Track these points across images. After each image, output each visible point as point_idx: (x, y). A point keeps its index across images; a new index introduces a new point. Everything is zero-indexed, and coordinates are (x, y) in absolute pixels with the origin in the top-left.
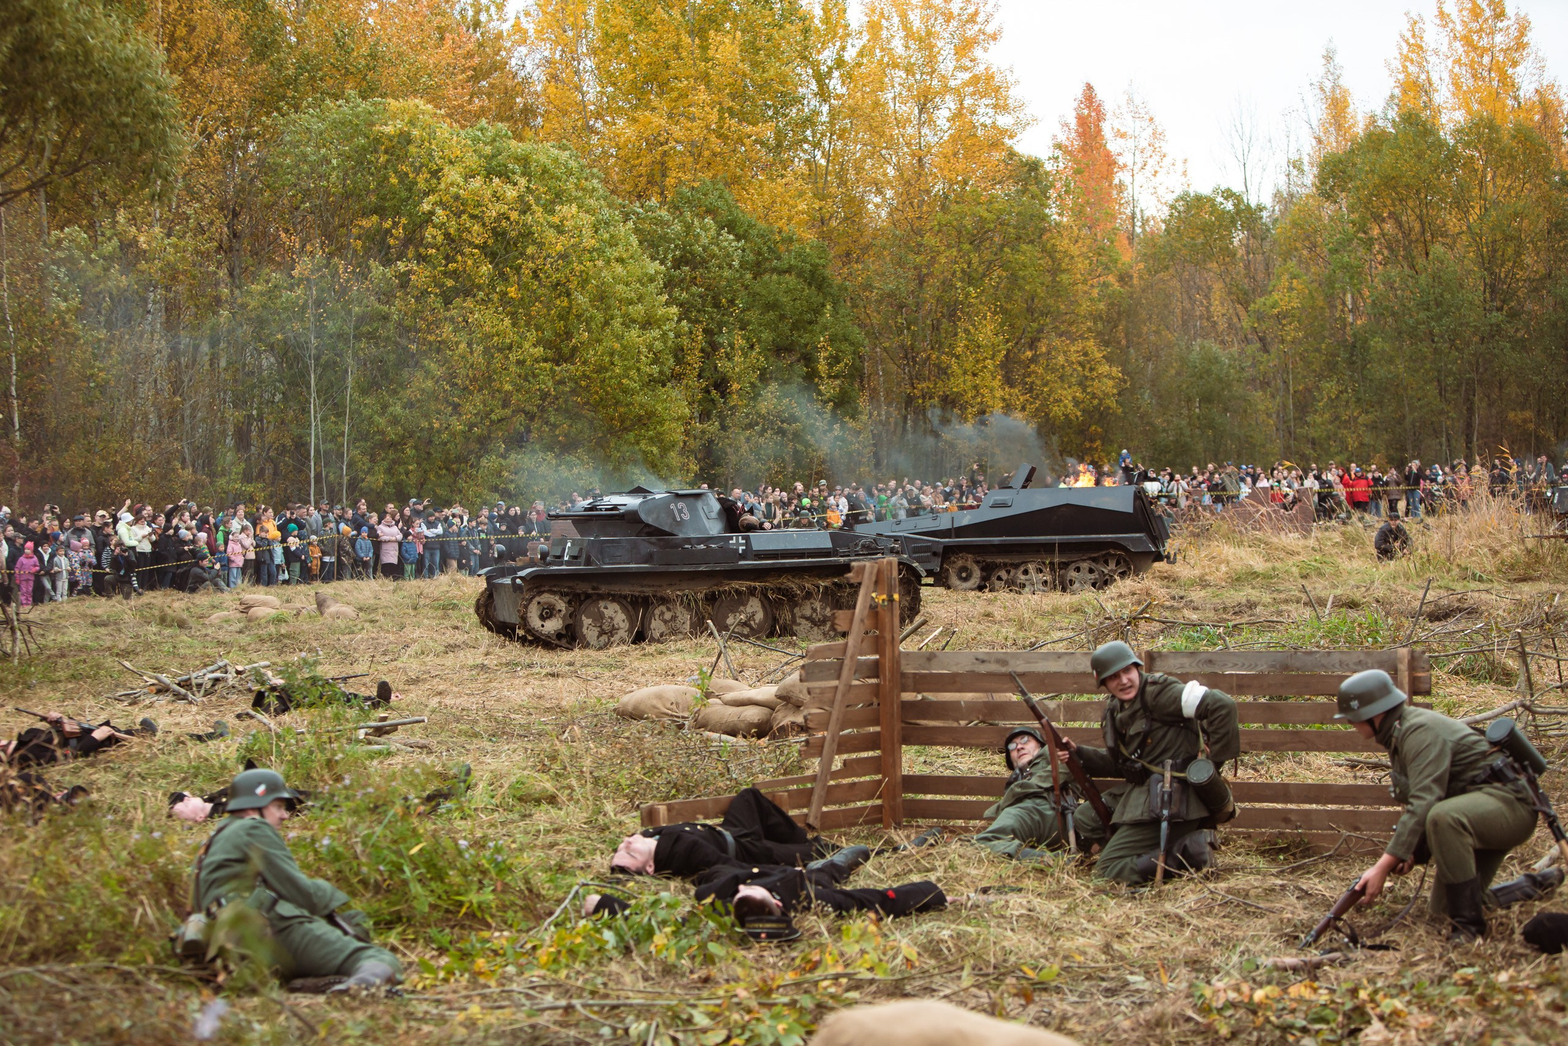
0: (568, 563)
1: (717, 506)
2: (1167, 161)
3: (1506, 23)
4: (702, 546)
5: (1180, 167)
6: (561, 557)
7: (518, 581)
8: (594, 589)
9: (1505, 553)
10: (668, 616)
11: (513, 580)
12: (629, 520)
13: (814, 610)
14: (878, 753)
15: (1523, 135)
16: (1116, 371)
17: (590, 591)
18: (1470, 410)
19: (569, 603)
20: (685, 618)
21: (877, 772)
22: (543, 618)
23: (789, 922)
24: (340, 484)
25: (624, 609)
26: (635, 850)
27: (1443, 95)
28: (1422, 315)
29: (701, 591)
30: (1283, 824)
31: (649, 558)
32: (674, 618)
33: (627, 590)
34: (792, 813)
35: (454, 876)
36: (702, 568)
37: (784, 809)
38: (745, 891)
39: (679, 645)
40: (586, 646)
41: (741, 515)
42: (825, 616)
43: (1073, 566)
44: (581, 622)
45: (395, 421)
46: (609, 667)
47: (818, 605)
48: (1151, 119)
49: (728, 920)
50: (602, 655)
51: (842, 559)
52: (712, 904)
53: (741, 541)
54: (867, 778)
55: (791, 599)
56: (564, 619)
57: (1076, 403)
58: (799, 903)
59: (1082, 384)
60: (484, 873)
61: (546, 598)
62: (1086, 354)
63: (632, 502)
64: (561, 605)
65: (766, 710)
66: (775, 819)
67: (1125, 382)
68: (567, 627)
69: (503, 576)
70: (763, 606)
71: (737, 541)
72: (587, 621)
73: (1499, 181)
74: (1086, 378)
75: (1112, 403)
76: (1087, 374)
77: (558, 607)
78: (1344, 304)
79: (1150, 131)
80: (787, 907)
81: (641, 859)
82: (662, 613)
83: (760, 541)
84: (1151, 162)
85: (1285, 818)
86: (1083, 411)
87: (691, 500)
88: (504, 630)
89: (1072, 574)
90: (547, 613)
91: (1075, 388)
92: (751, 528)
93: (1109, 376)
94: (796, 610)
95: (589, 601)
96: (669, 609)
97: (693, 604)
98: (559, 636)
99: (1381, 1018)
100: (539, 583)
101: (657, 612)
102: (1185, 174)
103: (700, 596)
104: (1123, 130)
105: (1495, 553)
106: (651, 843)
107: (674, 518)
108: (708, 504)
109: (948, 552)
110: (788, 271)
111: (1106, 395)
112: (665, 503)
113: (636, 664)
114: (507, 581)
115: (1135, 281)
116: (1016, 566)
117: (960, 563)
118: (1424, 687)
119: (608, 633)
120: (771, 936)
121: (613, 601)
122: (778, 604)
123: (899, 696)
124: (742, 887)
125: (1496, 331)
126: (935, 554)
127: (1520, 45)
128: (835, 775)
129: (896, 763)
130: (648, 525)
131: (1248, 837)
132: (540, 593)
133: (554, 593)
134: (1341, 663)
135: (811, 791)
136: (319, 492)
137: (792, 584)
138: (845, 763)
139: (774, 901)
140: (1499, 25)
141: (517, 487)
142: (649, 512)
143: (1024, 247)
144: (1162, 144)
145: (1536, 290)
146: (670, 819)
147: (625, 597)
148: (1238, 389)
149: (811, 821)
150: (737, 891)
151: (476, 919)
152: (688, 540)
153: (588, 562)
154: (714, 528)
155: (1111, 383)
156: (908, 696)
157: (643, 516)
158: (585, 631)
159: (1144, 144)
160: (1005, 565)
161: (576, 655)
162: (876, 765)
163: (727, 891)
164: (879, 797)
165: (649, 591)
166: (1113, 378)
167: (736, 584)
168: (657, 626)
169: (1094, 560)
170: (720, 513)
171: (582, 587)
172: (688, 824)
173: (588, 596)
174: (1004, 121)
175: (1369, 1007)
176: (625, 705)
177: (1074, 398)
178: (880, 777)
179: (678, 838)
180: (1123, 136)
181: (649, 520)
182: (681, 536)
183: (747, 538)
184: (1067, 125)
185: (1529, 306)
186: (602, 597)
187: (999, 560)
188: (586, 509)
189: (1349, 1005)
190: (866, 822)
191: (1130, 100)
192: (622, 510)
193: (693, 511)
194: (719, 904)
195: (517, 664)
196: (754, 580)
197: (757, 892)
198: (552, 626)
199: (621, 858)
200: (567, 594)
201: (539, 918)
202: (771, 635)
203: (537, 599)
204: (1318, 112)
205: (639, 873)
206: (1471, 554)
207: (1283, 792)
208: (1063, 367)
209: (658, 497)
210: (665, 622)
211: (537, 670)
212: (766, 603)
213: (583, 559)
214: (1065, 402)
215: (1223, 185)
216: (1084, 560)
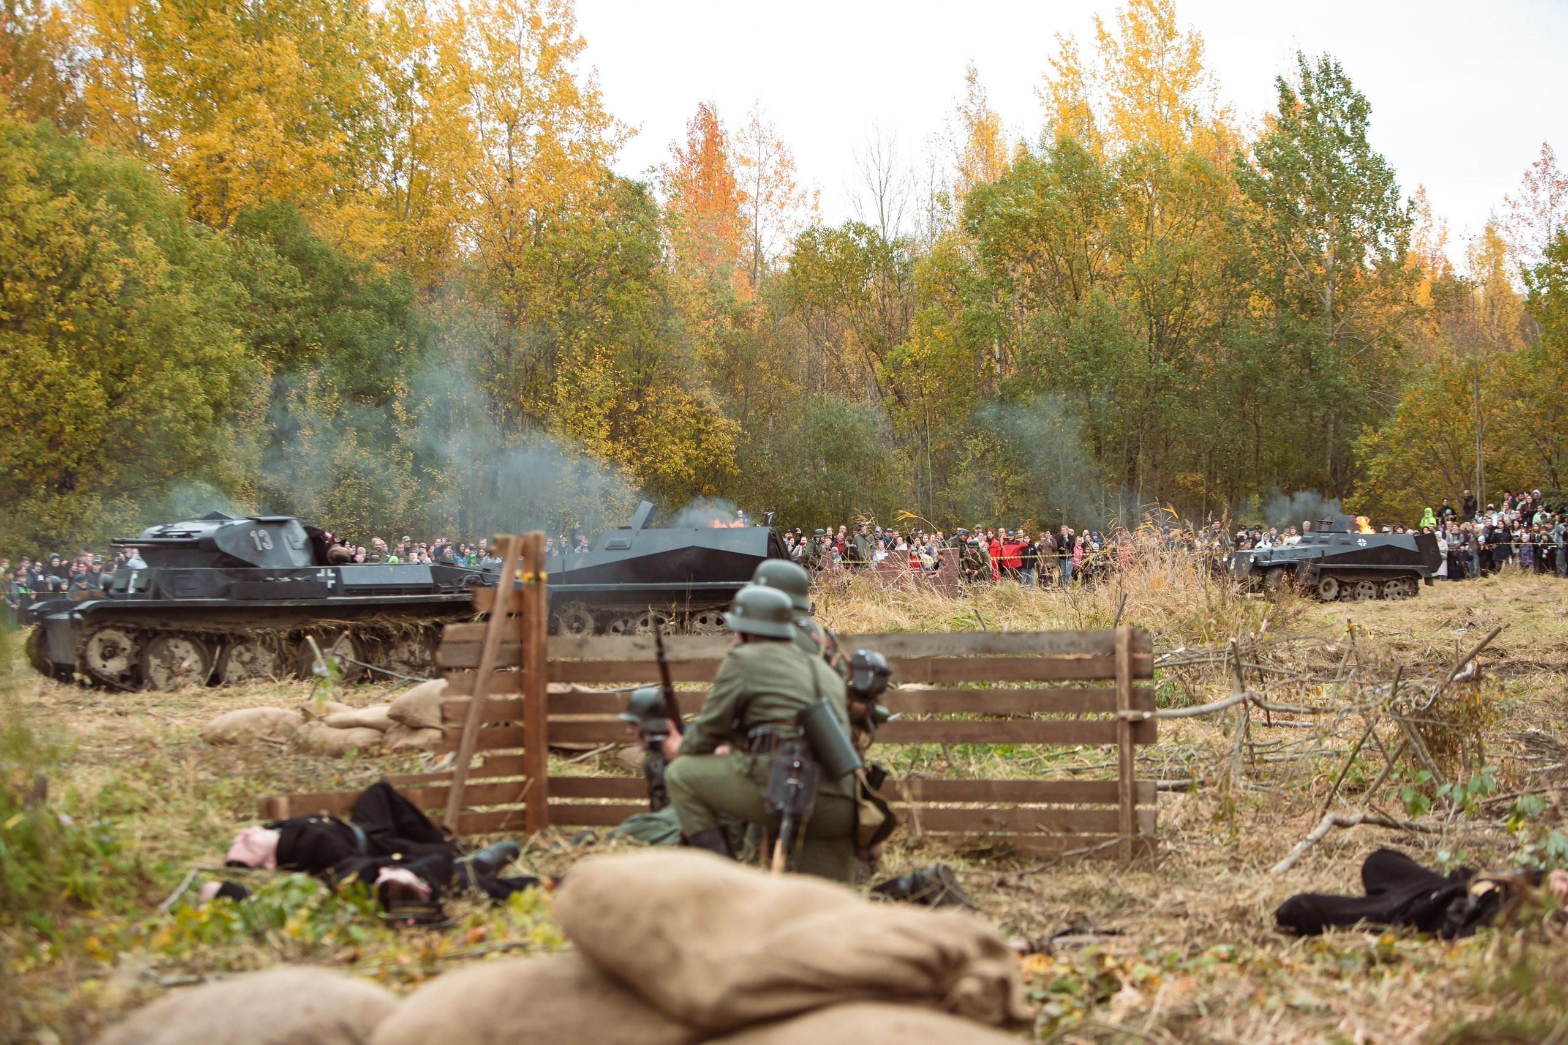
0: (133, 596)
1: (302, 536)
2: (796, 192)
3: (1176, 42)
4: (287, 579)
5: (810, 200)
6: (125, 590)
7: (77, 616)
8: (163, 625)
9: (1180, 613)
10: (247, 657)
11: (71, 614)
12: (205, 548)
13: (412, 653)
14: (520, 751)
15: (1194, 166)
16: (735, 425)
17: (159, 628)
18: (1132, 471)
19: (135, 640)
20: (266, 659)
21: (521, 773)
22: (105, 657)
23: (439, 908)
25: (198, 649)
26: (253, 843)
27: (1102, 123)
28: (1079, 365)
29: (285, 629)
30: (984, 827)
31: (226, 592)
32: (253, 660)
33: (200, 627)
34: (427, 813)
35: (54, 854)
36: (286, 604)
37: (420, 805)
38: (386, 874)
39: (261, 687)
40: (154, 688)
41: (330, 545)
42: (424, 660)
43: (699, 616)
44: (148, 663)
46: (184, 706)
47: (416, 647)
48: (779, 145)
49: (371, 904)
50: (174, 697)
51: (444, 597)
52: (353, 884)
54: (509, 779)
55: (386, 641)
56: (128, 658)
57: (689, 460)
58: (450, 888)
59: (697, 437)
60: (89, 854)
61: (109, 634)
62: (700, 405)
63: (208, 529)
64: (126, 643)
65: (375, 732)
66: (408, 817)
67: (745, 437)
68: (133, 668)
69: (59, 611)
70: (355, 648)
71: (326, 574)
72: (154, 662)
73: (1168, 218)
74: (700, 431)
75: (728, 459)
76: (702, 426)
77: (122, 645)
78: (991, 352)
79: (776, 158)
80: (434, 895)
81: (260, 853)
82: (240, 654)
83: (351, 575)
84: (777, 192)
85: (986, 819)
86: (699, 470)
87: (274, 527)
88: (61, 673)
89: (698, 625)
90: (110, 651)
91: (688, 443)
92: (341, 560)
93: (727, 431)
94: (392, 652)
95: (157, 639)
96: (248, 650)
97: (275, 644)
98: (123, 678)
99: (1133, 985)
100: (100, 617)
101: (234, 652)
102: (816, 207)
103: (284, 635)
104: (746, 156)
105: (1171, 613)
106: (272, 837)
107: (255, 548)
108: (293, 533)
109: (559, 599)
110: (366, 306)
111: (725, 451)
112: (244, 532)
113: (214, 703)
114: (65, 616)
115: (755, 326)
116: (634, 616)
117: (572, 612)
118: (1146, 669)
119: (177, 675)
120: (419, 923)
121: (185, 639)
122: (371, 646)
123: (545, 687)
124: (383, 872)
125: (1164, 384)
127: (1193, 66)
128: (475, 773)
129: (541, 765)
130: (225, 555)
131: (945, 840)
132: (102, 629)
133: (118, 629)
134: (1051, 645)
135: (446, 791)
137: (387, 623)
138: (486, 761)
139: (422, 886)
140: (1169, 44)
141: (59, 535)
142: (227, 540)
143: (632, 284)
144: (790, 173)
145: (1208, 339)
147: (198, 635)
148: (869, 446)
149: (448, 823)
150: (377, 875)
151: (80, 902)
152: (271, 572)
153: (157, 594)
154: (300, 560)
155: (729, 438)
156: (554, 688)
157: (220, 545)
158: (151, 672)
159: (769, 172)
160: (622, 614)
161: (144, 695)
162: (519, 765)
163: (370, 875)
164: (523, 801)
165: (225, 629)
166: (732, 433)
167: (324, 623)
168: (234, 668)
170: (306, 543)
171: (149, 623)
172: (313, 817)
173: (156, 633)
175: (1119, 974)
176: (213, 729)
177: (686, 455)
178: (520, 778)
179: (302, 831)
180: (746, 162)
181: (227, 548)
182: (263, 567)
183: (337, 572)
184: (680, 151)
185: (1199, 358)
186: (172, 634)
187: (616, 609)
188: (155, 536)
189: (1093, 973)
190: (510, 828)
191: (756, 123)
192: (196, 537)
193: (276, 539)
194: (361, 886)
195: (78, 703)
196: (345, 619)
197: (404, 876)
198: (116, 666)
199: (238, 853)
200: (133, 630)
201: (153, 905)
202: (361, 681)
203: (99, 635)
204: (963, 138)
205: (260, 866)
206: (1144, 614)
207: (985, 790)
208: (674, 419)
209: (237, 523)
210: (244, 664)
211: (99, 709)
212: (358, 644)
213: (150, 593)
214: (677, 459)
215: (856, 219)
216: (711, 610)
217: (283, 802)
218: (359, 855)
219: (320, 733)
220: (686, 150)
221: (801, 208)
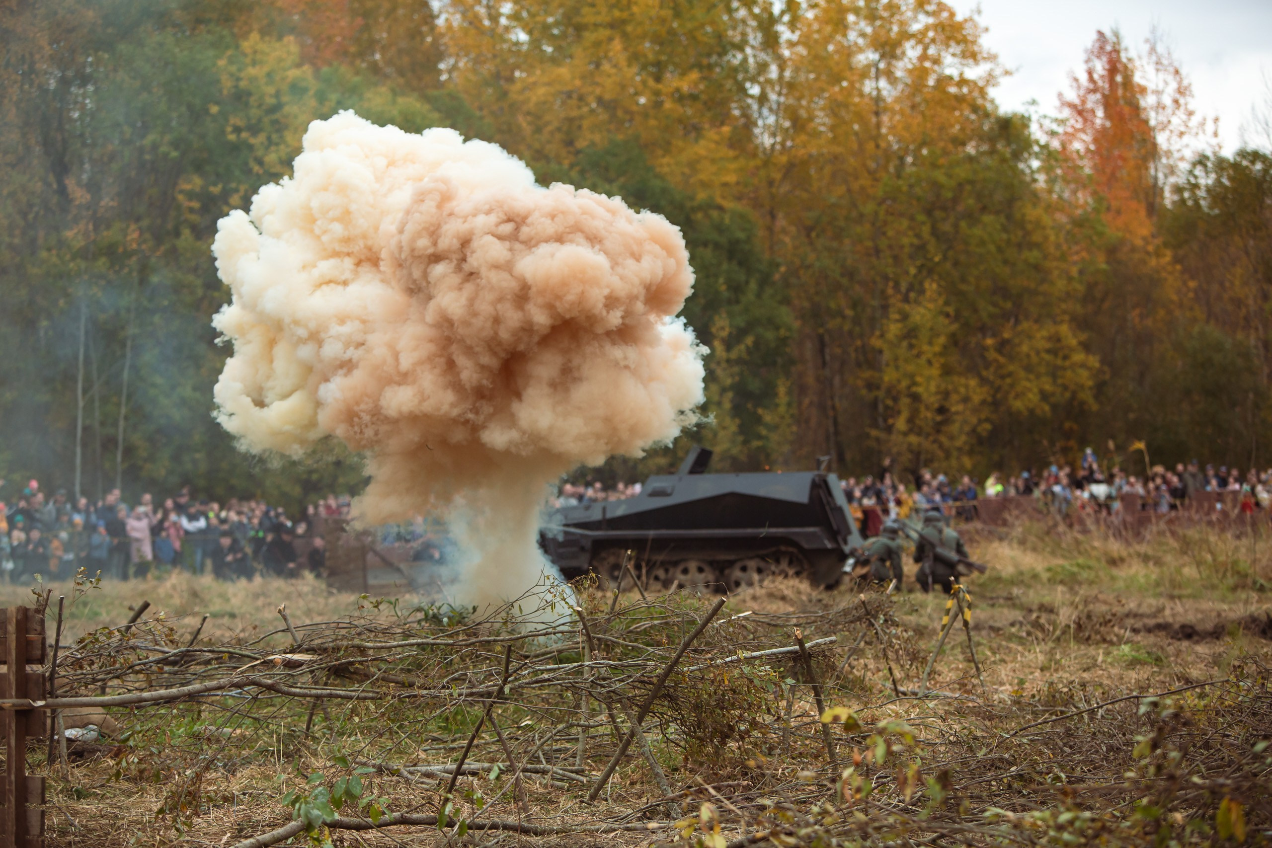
2: (1194, 121)
5: (1210, 127)
16: (1094, 361)
43: (739, 565)
48: (1177, 72)
57: (1044, 396)
59: (1052, 375)
67: (1104, 373)
76: (1059, 362)
79: (1173, 85)
84: (1175, 121)
86: (1054, 407)
89: (737, 574)
91: (1044, 379)
93: (1083, 365)
102: (1216, 134)
109: (599, 547)
111: (1082, 387)
116: (675, 564)
117: (612, 560)
126: (583, 549)
144: (1189, 99)
155: (1084, 373)
159: (1166, 100)
160: (663, 562)
174: (974, 72)
180: (1144, 91)
184: (1076, 80)
191: (1153, 50)
208: (1028, 356)
214: (1030, 396)
215: (1252, 146)
220: (1083, 78)
221: (1201, 135)
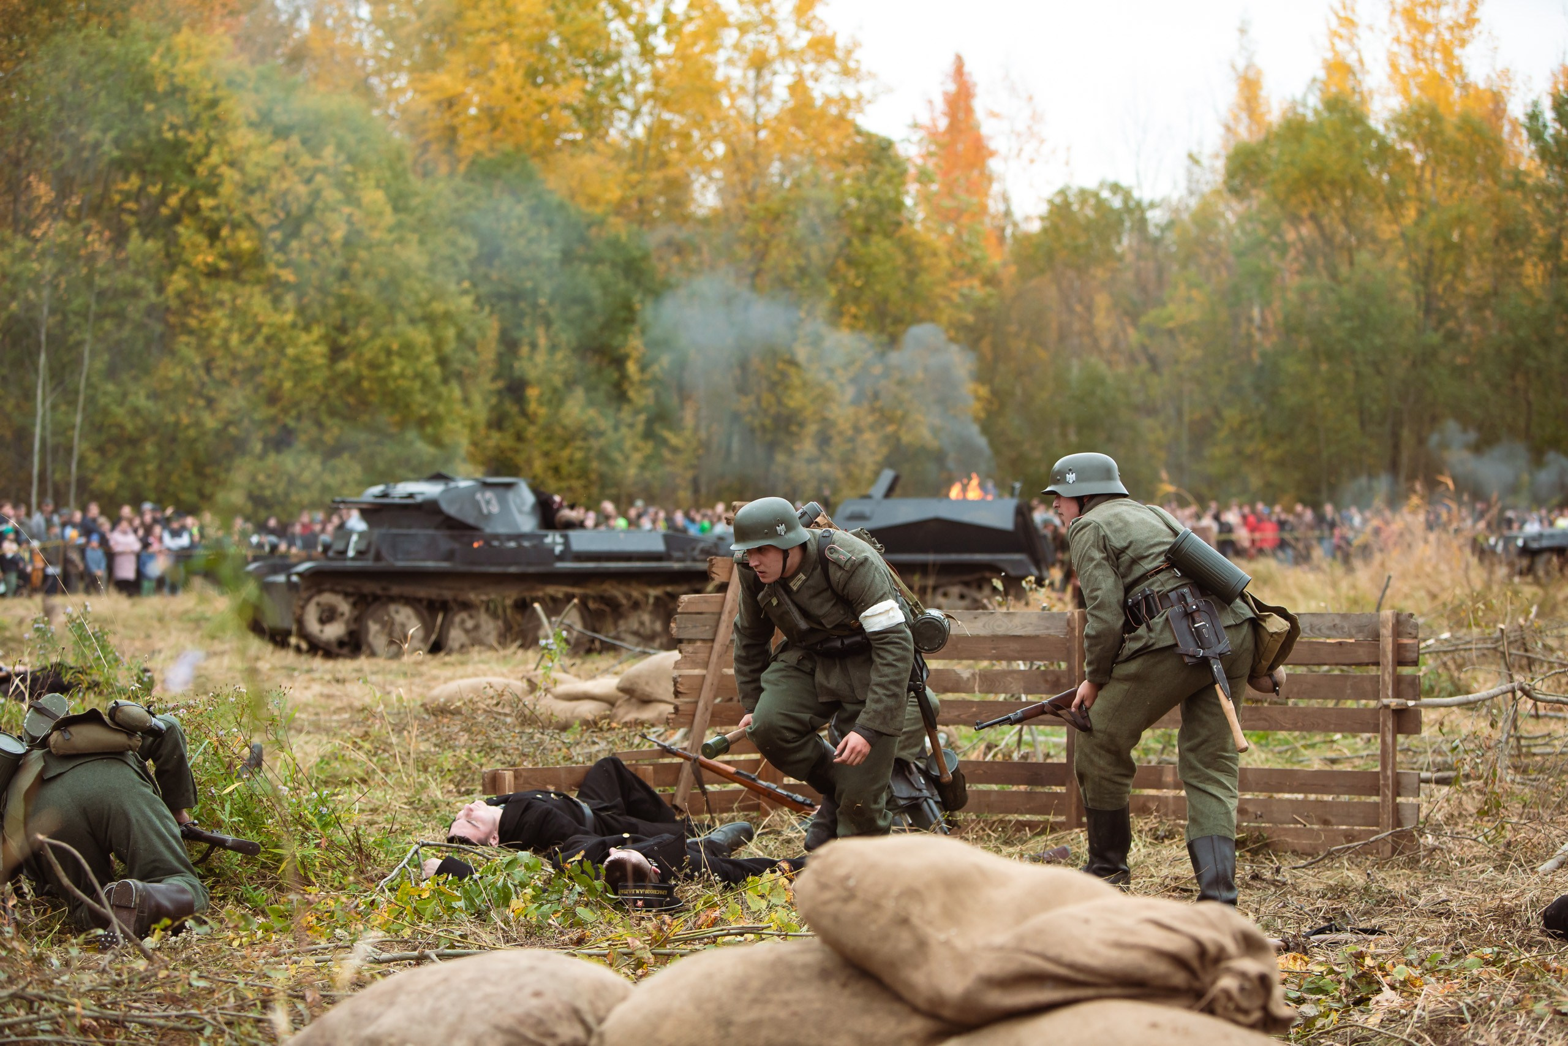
0: (353, 559)
4: (512, 544)
6: (344, 552)
7: (295, 578)
8: (384, 589)
10: (470, 624)
11: (289, 576)
12: (429, 509)
13: (642, 624)
16: (984, 391)
17: (379, 592)
18: (1396, 446)
19: (354, 605)
20: (490, 627)
22: (323, 621)
23: (670, 889)
24: (68, 484)
25: (420, 615)
26: (476, 819)
29: (510, 596)
31: (449, 556)
32: (477, 627)
33: (422, 592)
34: (657, 790)
36: (513, 569)
37: (650, 783)
38: (616, 854)
39: (484, 656)
40: (373, 654)
41: (558, 510)
42: (655, 631)
44: (367, 628)
45: (136, 411)
46: (405, 674)
47: (646, 618)
49: (599, 884)
50: (394, 665)
51: (676, 565)
52: (580, 862)
53: (559, 539)
54: (744, 757)
55: (615, 610)
56: (347, 623)
58: (680, 869)
60: (307, 826)
61: (327, 598)
63: (431, 490)
64: (344, 607)
65: (604, 705)
66: (639, 795)
68: (351, 633)
69: (276, 573)
70: (583, 618)
71: (554, 540)
72: (373, 627)
77: (341, 610)
78: (1250, 319)
79: (1028, 112)
80: (665, 876)
81: (484, 829)
82: (463, 622)
83: (580, 541)
84: (1028, 148)
87: (501, 490)
88: (279, 639)
89: (940, 600)
90: (328, 616)
92: (570, 525)
94: (622, 622)
95: (377, 604)
96: (471, 617)
97: (500, 611)
98: (341, 643)
99: (1393, 987)
100: (318, 580)
101: (457, 619)
103: (509, 602)
106: (497, 812)
107: (480, 510)
108: (520, 496)
110: (600, 260)
112: (470, 493)
113: (435, 672)
114: (281, 578)
115: (1005, 286)
118: (1411, 655)
119: (396, 641)
120: (648, 904)
121: (406, 604)
122: (599, 615)
124: (612, 850)
127: (1471, 21)
130: (449, 517)
132: (320, 592)
133: (336, 592)
134: (1313, 630)
135: (679, 767)
136: (42, 494)
137: (617, 592)
139: (650, 866)
142: (451, 502)
143: (878, 242)
145: (1478, 308)
146: (516, 786)
147: (419, 600)
148: (1124, 415)
149: (678, 802)
150: (608, 854)
152: (496, 537)
153: (378, 557)
154: (527, 524)
157: (445, 507)
158: (371, 638)
161: (363, 662)
165: (448, 595)
166: (980, 399)
167: (551, 590)
168: (456, 636)
169: (967, 584)
171: (369, 587)
172: (540, 792)
173: (376, 598)
174: (853, 90)
175: (1378, 975)
176: (434, 700)
179: (528, 807)
180: (996, 116)
181: (451, 510)
182: (488, 531)
183: (566, 538)
185: (1469, 328)
186: (392, 599)
188: (377, 497)
189: (1351, 973)
190: (743, 808)
192: (419, 499)
193: (503, 502)
194: (587, 865)
195: (294, 669)
196: (573, 586)
197: (631, 856)
198: (333, 631)
199: (460, 829)
200: (353, 594)
201: (372, 881)
202: (589, 651)
203: (316, 599)
205: (484, 843)
206: (1408, 597)
209: (463, 484)
210: (467, 631)
211: (317, 675)
212: (586, 613)
213: (371, 556)
216: (953, 584)
217: (509, 775)
218: (586, 833)
219: (547, 705)
